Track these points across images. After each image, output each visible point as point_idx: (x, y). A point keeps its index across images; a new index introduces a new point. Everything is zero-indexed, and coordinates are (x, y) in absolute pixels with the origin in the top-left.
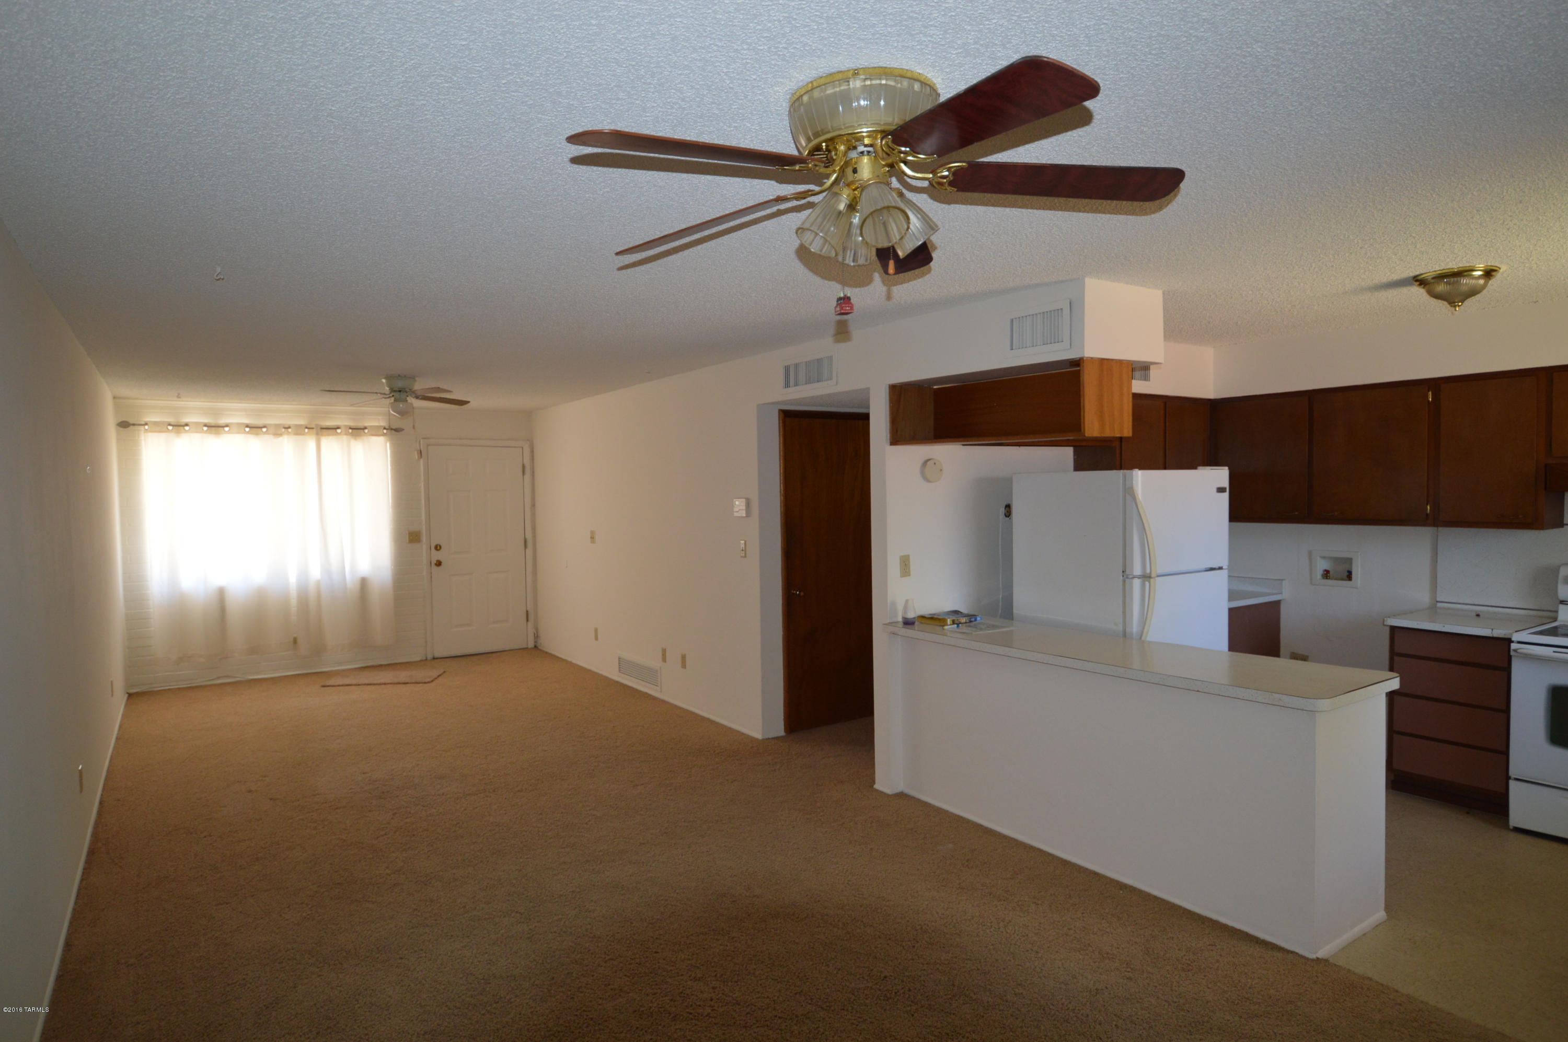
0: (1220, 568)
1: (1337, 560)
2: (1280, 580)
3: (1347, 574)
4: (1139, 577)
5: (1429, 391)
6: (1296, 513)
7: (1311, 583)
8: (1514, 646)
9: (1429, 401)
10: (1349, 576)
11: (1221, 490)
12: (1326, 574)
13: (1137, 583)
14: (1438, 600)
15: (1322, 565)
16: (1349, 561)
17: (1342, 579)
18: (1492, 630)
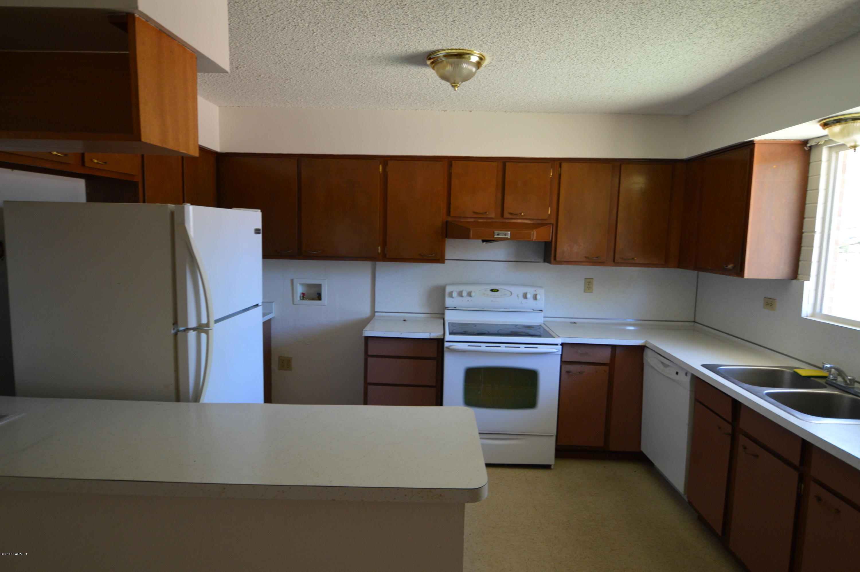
0: (257, 305)
1: (310, 286)
2: (270, 302)
3: (318, 295)
4: (194, 329)
5: (380, 165)
6: (290, 251)
7: (293, 304)
8: (446, 344)
9: (380, 172)
10: (319, 297)
11: (257, 231)
12: (304, 296)
13: (192, 335)
14: (376, 310)
15: (300, 290)
16: (319, 286)
17: (313, 299)
18: (430, 333)
